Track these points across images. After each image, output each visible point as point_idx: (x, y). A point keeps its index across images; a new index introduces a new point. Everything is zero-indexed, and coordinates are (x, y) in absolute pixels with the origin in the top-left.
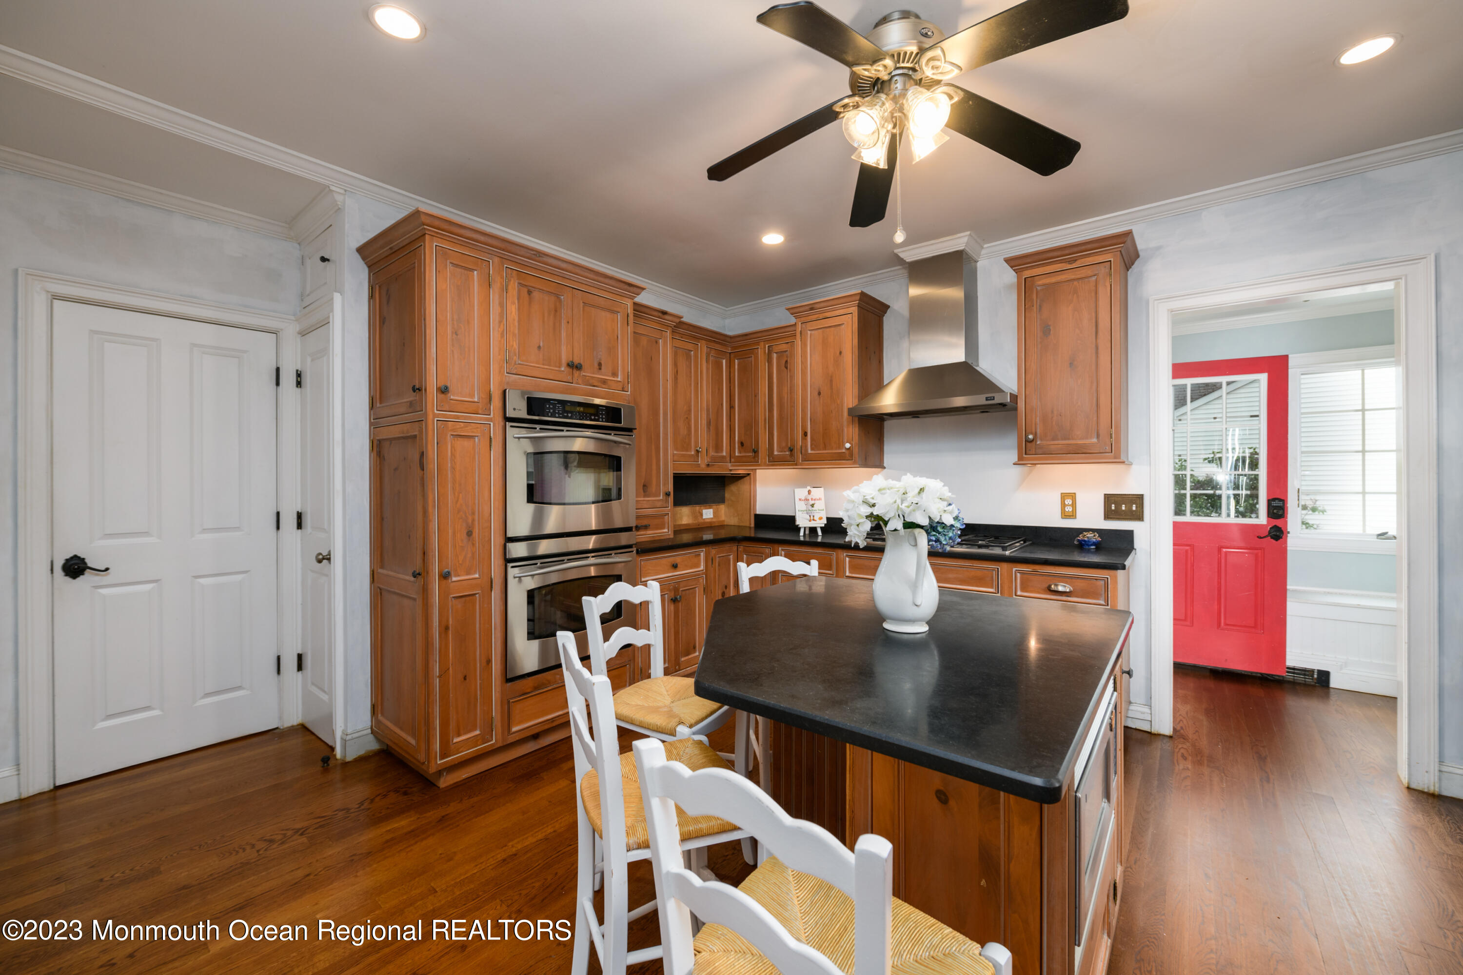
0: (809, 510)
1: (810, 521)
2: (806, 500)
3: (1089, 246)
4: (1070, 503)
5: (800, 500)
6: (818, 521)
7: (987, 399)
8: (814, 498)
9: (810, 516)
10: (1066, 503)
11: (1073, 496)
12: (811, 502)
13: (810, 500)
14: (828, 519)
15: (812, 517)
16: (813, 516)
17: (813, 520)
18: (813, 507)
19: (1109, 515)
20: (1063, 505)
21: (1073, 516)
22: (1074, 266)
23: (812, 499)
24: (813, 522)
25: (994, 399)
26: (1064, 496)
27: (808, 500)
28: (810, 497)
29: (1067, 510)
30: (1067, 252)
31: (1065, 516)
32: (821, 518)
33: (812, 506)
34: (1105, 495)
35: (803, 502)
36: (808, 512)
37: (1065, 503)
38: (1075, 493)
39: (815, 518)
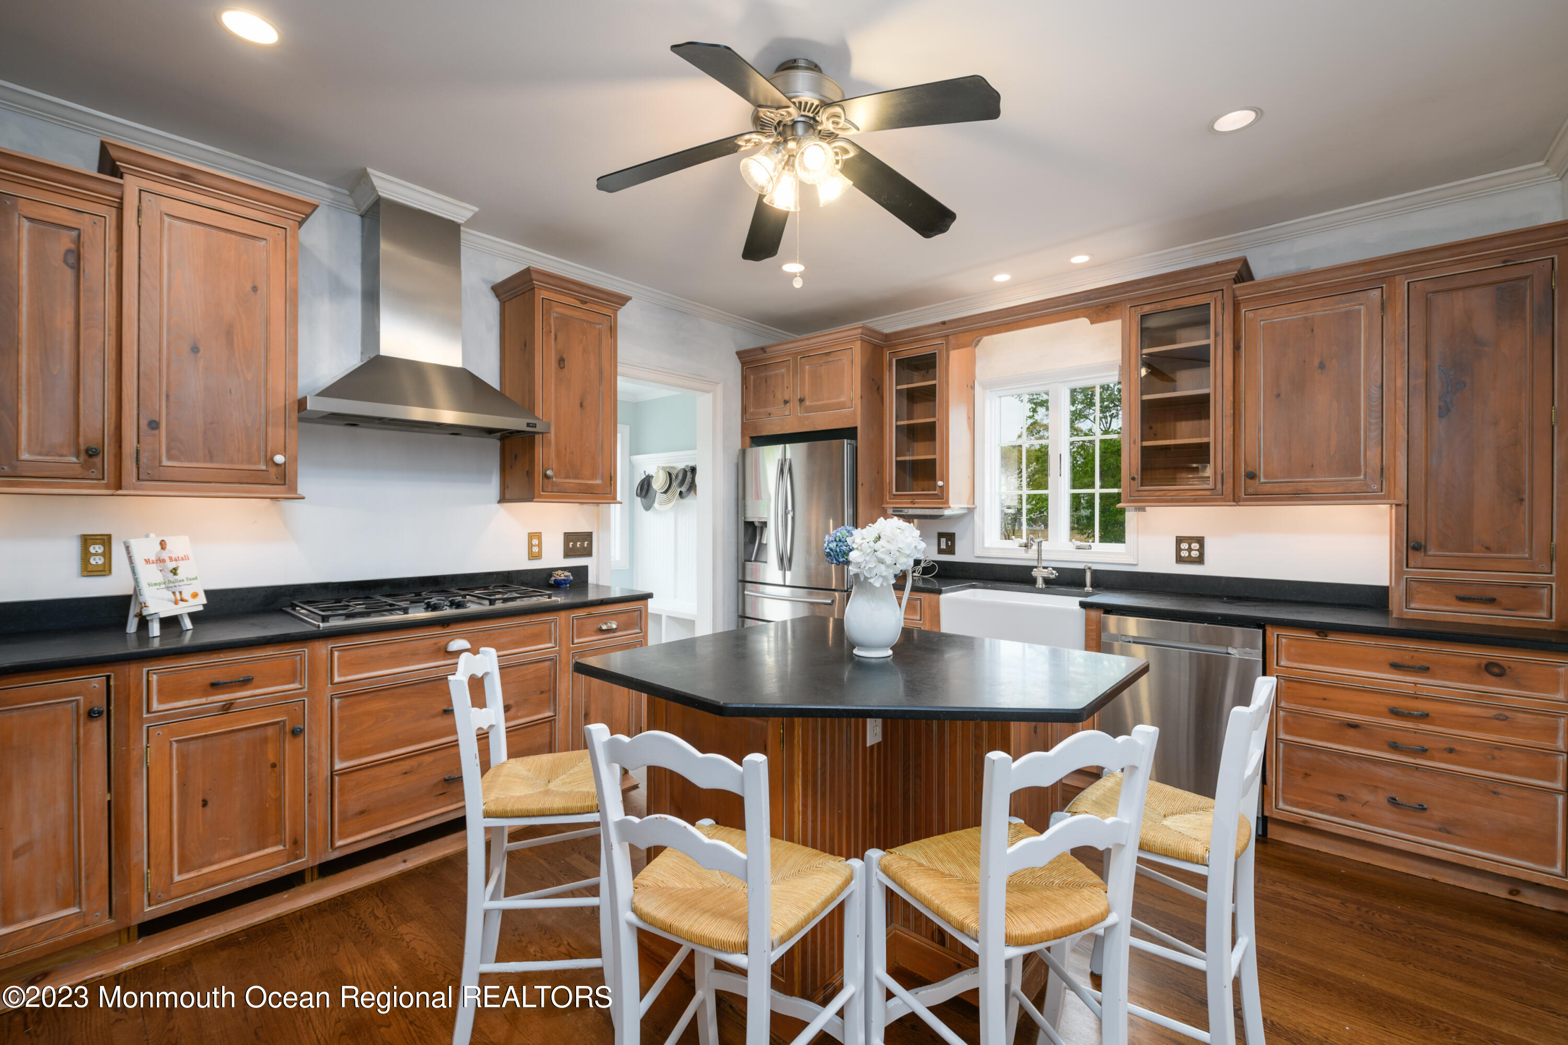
0: (170, 581)
1: (176, 603)
2: (160, 561)
3: (601, 295)
4: (537, 543)
5: (147, 561)
6: (192, 601)
7: (528, 425)
8: (174, 556)
9: (174, 593)
10: (534, 543)
11: (538, 536)
12: (172, 565)
13: (168, 560)
14: (208, 593)
15: (178, 594)
16: (180, 593)
17: (182, 600)
18: (175, 574)
19: (568, 554)
20: (530, 546)
21: (538, 556)
22: (584, 307)
23: (171, 558)
24: (181, 604)
25: (535, 427)
26: (531, 536)
27: (164, 561)
28: (165, 555)
29: (534, 550)
30: (584, 291)
31: (533, 556)
32: (195, 595)
33: (174, 571)
34: (565, 533)
35: (154, 567)
36: (168, 585)
37: (532, 543)
38: (541, 533)
39: (185, 596)
